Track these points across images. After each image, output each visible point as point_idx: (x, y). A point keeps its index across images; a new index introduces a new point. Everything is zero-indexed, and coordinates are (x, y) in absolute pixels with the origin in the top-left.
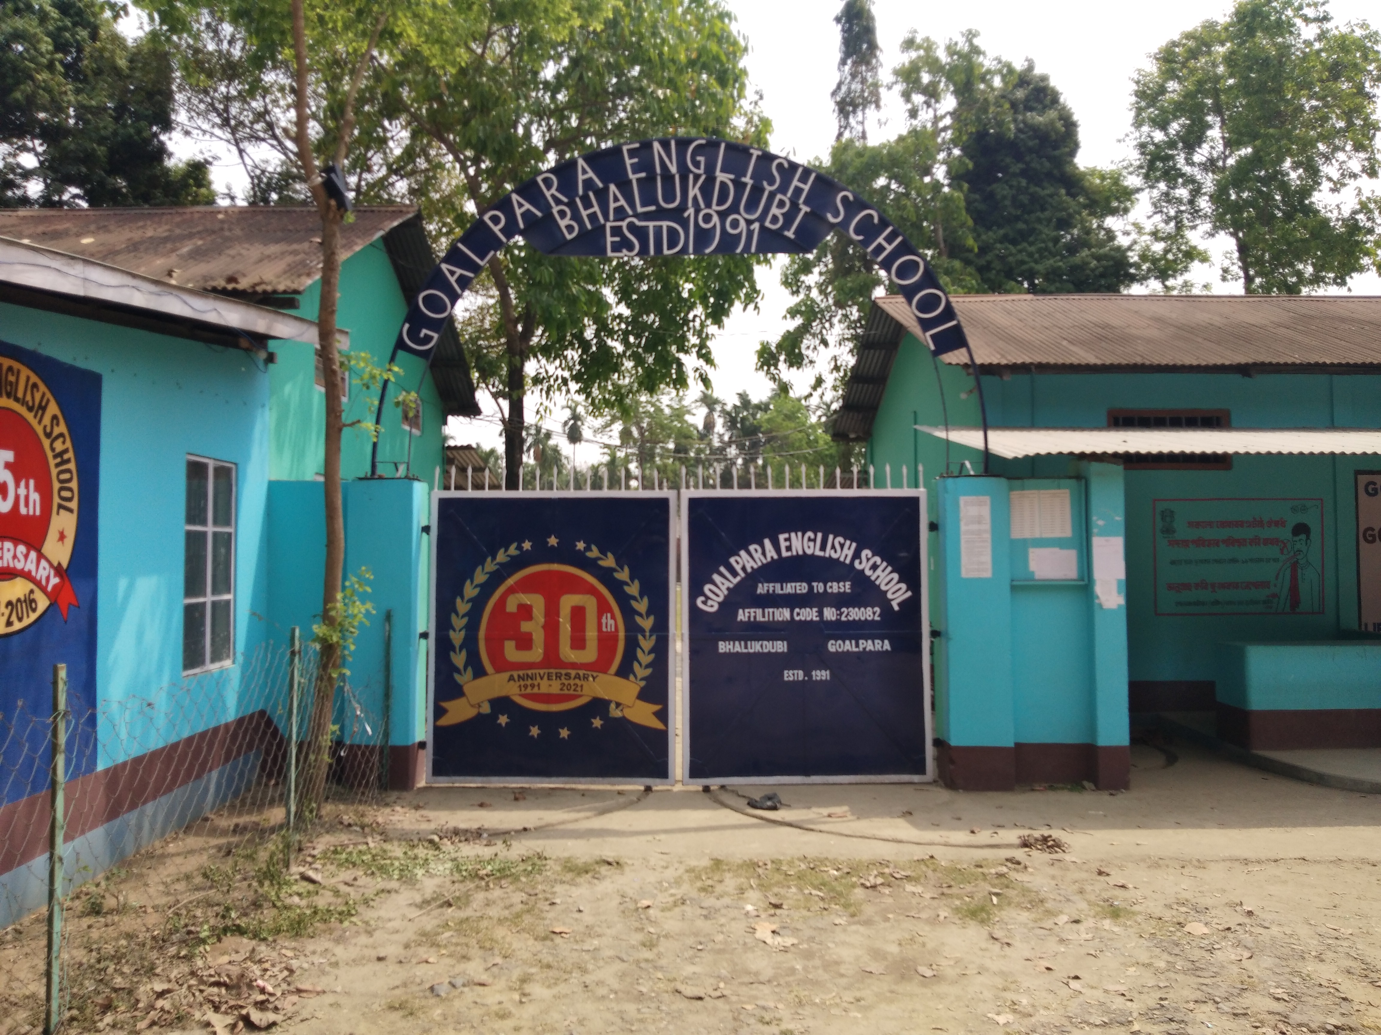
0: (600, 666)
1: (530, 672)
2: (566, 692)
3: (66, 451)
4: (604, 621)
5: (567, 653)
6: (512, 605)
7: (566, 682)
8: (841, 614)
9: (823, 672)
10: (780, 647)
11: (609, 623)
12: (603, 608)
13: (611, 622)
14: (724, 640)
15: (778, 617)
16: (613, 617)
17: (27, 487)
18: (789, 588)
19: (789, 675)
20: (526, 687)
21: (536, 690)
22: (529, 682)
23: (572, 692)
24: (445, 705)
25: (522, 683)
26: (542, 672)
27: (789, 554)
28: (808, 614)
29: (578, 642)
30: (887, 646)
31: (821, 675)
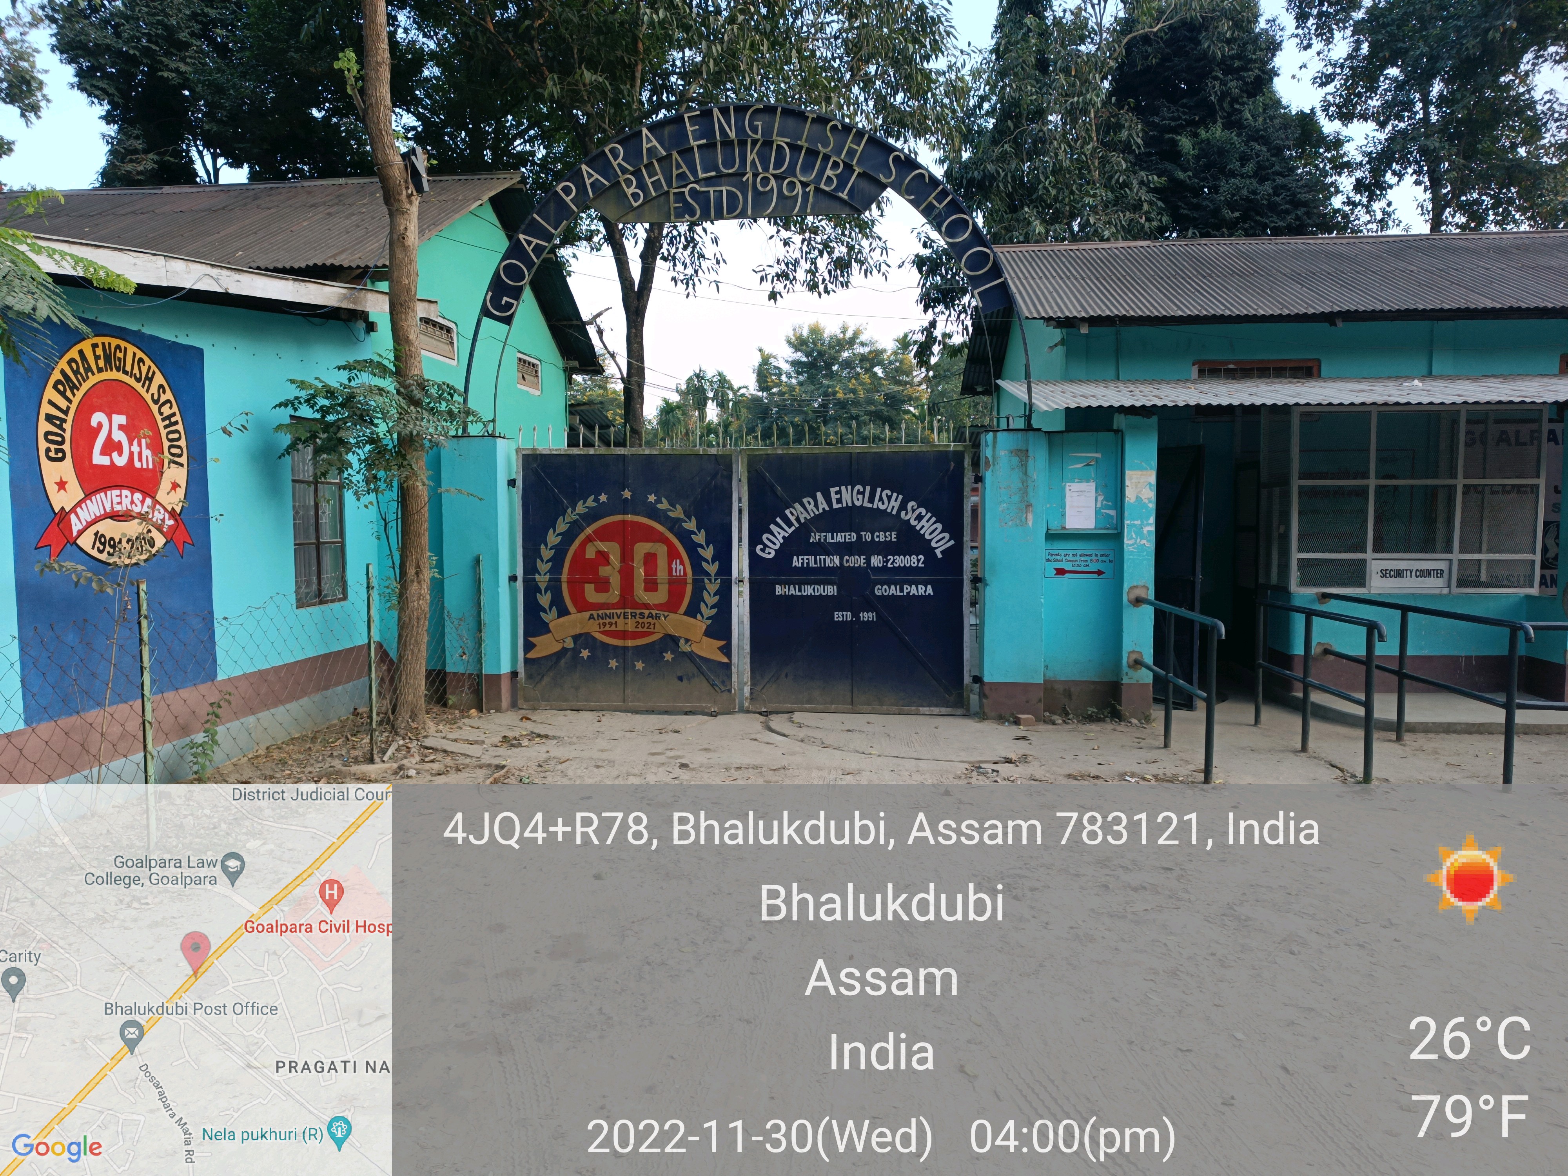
0: (672, 606)
1: (608, 612)
2: (640, 629)
3: (174, 414)
4: (674, 566)
5: (641, 594)
6: (590, 553)
7: (641, 621)
8: (888, 561)
9: (870, 614)
10: (831, 590)
11: (678, 569)
12: (673, 555)
13: (680, 567)
14: (780, 584)
15: (829, 564)
16: (682, 563)
17: (140, 445)
18: (839, 537)
19: (838, 616)
20: (605, 625)
21: (613, 628)
22: (608, 620)
23: (645, 629)
24: (533, 640)
25: (601, 621)
26: (619, 611)
27: (840, 506)
28: (858, 561)
29: (651, 586)
30: (930, 590)
31: (867, 616)
